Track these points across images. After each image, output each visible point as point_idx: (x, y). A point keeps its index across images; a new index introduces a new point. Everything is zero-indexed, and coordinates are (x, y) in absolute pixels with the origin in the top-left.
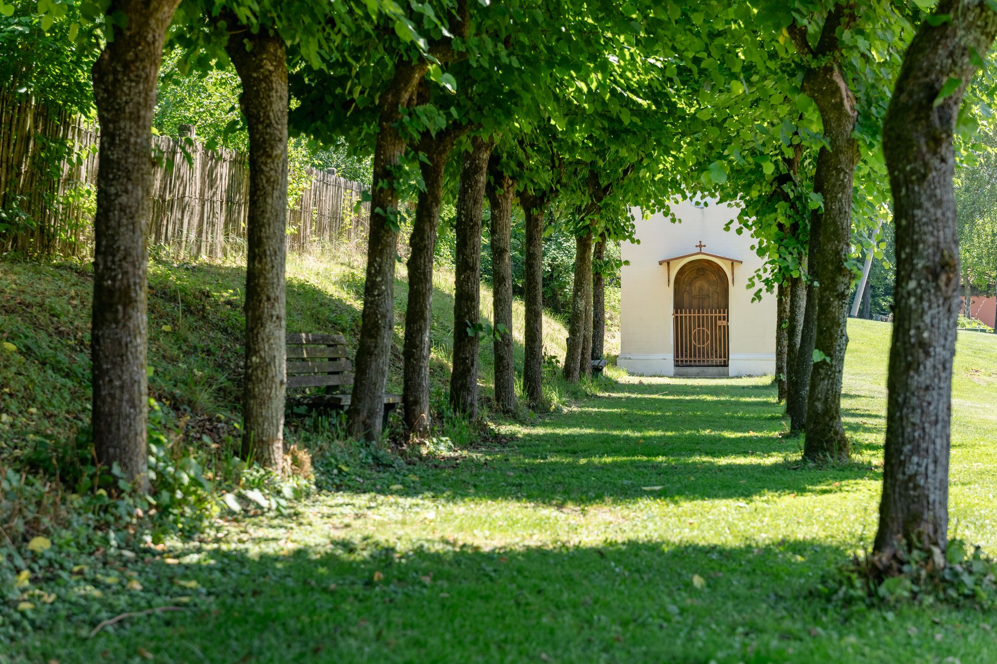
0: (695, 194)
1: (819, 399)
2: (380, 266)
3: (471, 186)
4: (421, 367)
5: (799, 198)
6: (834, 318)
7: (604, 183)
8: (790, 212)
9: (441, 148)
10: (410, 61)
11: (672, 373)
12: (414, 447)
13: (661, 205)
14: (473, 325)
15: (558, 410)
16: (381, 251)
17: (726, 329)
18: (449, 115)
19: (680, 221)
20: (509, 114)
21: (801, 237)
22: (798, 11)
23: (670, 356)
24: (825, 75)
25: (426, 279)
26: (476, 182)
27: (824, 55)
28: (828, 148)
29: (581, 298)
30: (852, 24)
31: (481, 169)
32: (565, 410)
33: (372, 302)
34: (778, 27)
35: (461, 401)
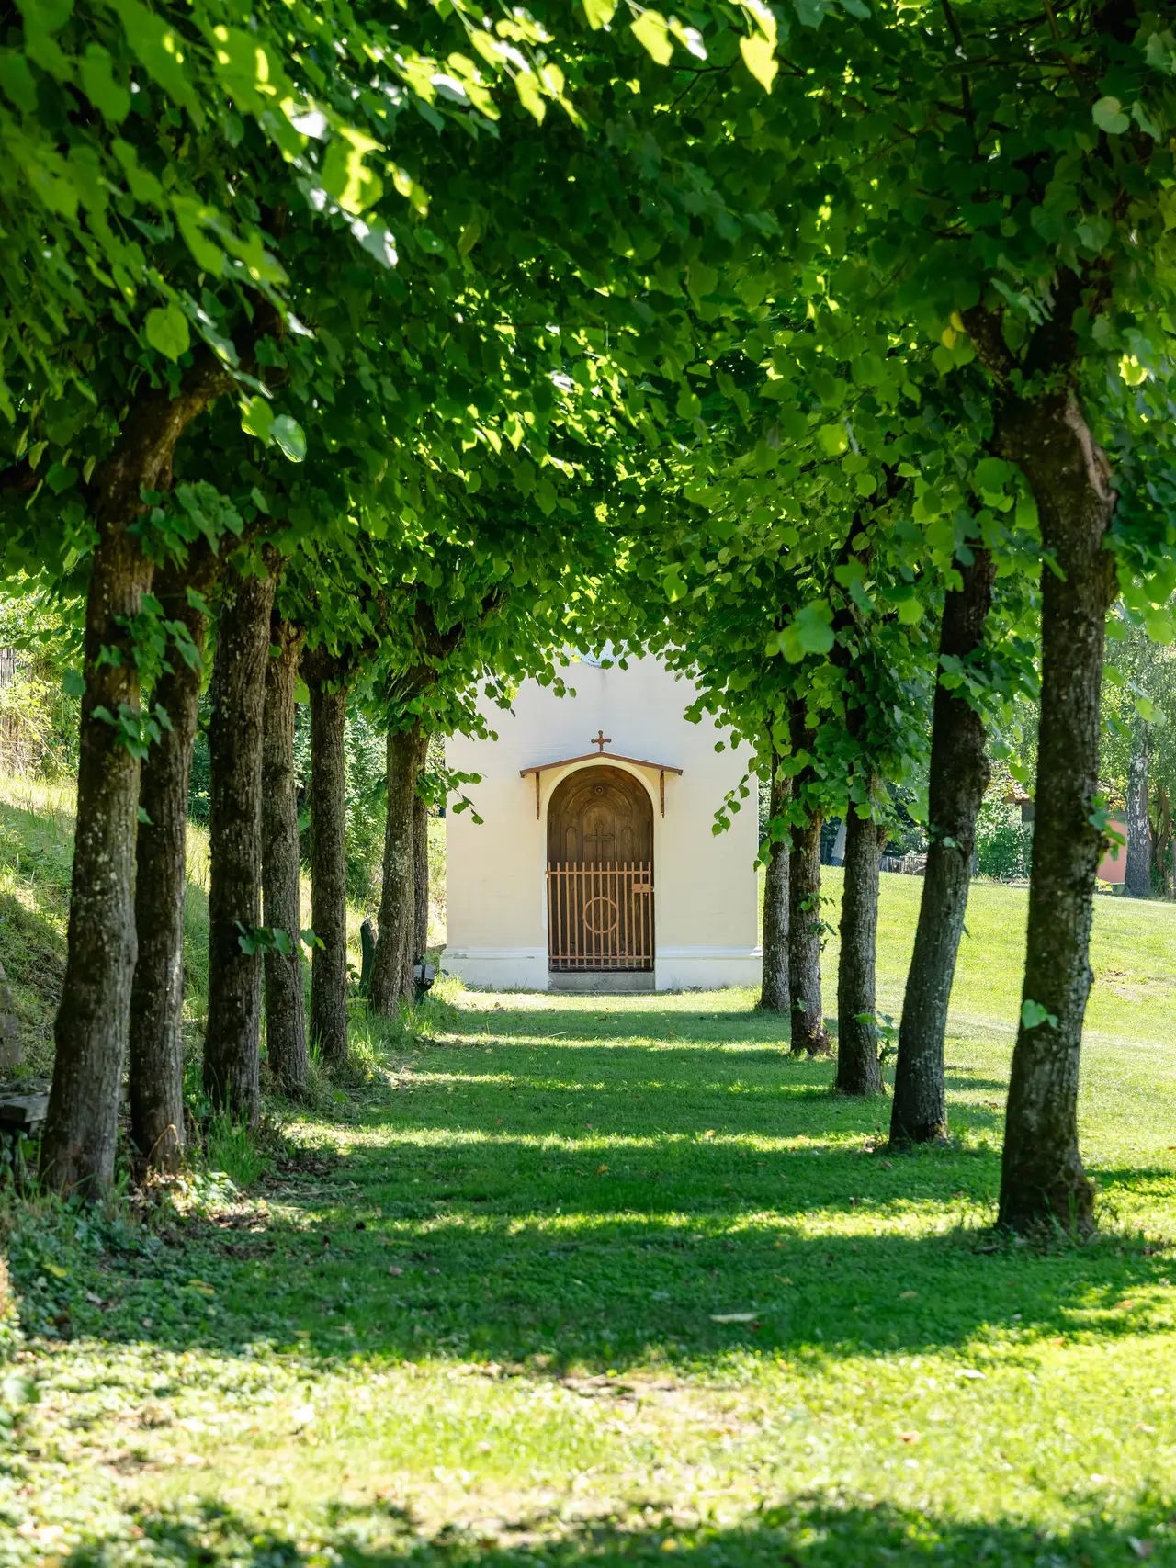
0: (601, 644)
1: (1032, 1104)
2: (105, 831)
3: (240, 647)
4: (166, 1029)
5: (866, 658)
6: (1064, 933)
7: (443, 624)
8: (849, 686)
9: (200, 572)
10: (166, 390)
11: (545, 983)
12: (158, 1194)
13: (537, 663)
14: (250, 932)
15: (380, 1081)
16: (107, 798)
17: (649, 900)
18: (245, 507)
19: (573, 692)
20: (339, 500)
21: (870, 737)
22: (1003, 275)
23: (542, 953)
24: (1049, 414)
25: (174, 846)
26: (252, 637)
27: (1047, 371)
28: (1059, 572)
29: (402, 853)
30: (1104, 303)
31: (261, 609)
32: (393, 1079)
33: (89, 908)
34: (943, 312)
35: (229, 1085)
